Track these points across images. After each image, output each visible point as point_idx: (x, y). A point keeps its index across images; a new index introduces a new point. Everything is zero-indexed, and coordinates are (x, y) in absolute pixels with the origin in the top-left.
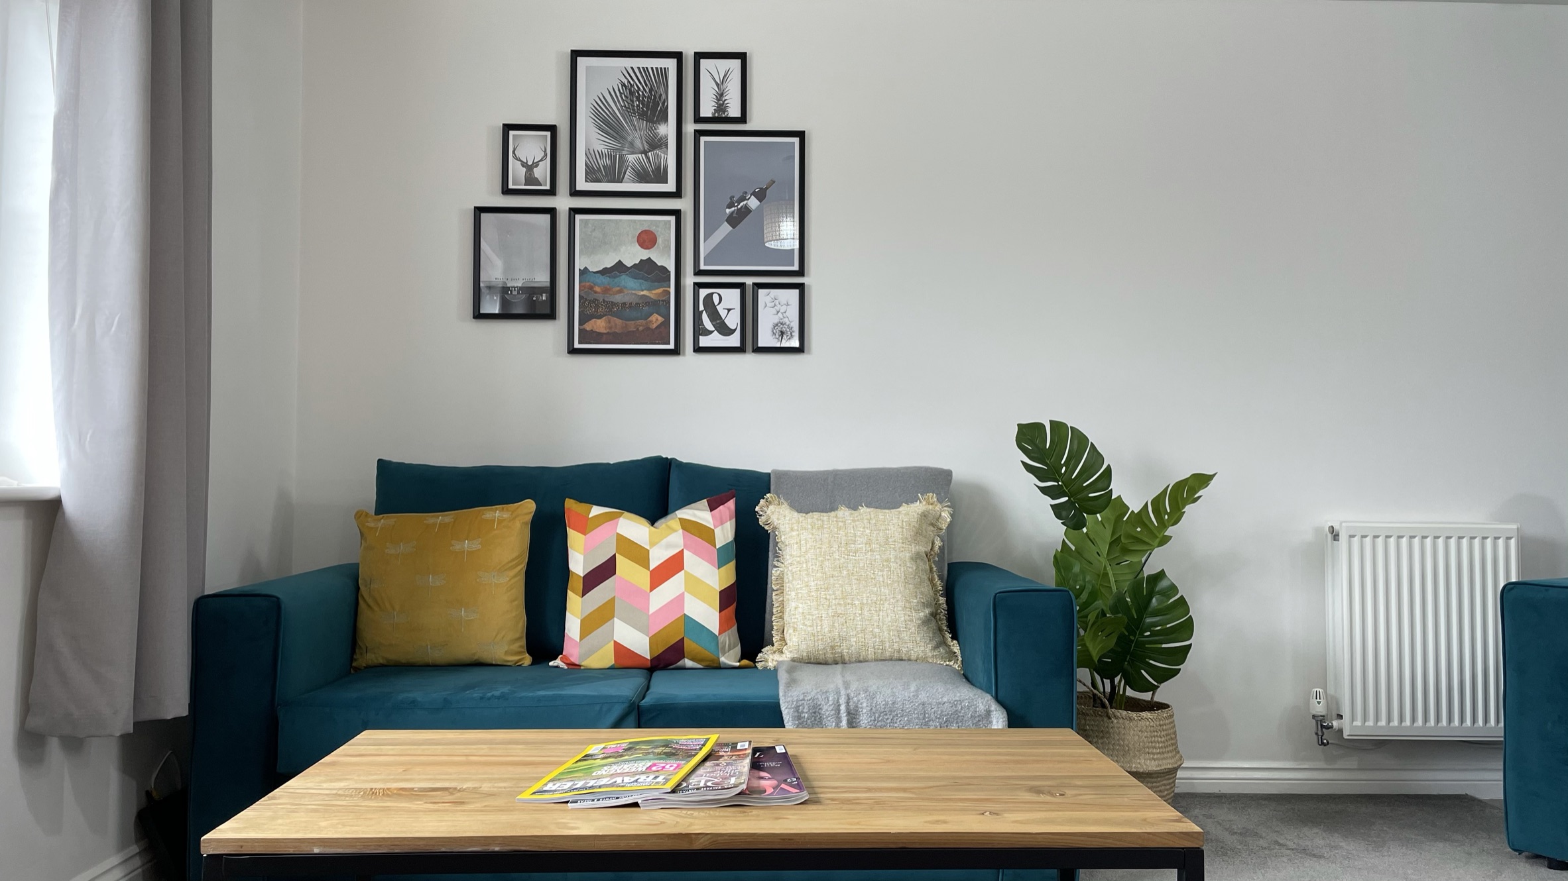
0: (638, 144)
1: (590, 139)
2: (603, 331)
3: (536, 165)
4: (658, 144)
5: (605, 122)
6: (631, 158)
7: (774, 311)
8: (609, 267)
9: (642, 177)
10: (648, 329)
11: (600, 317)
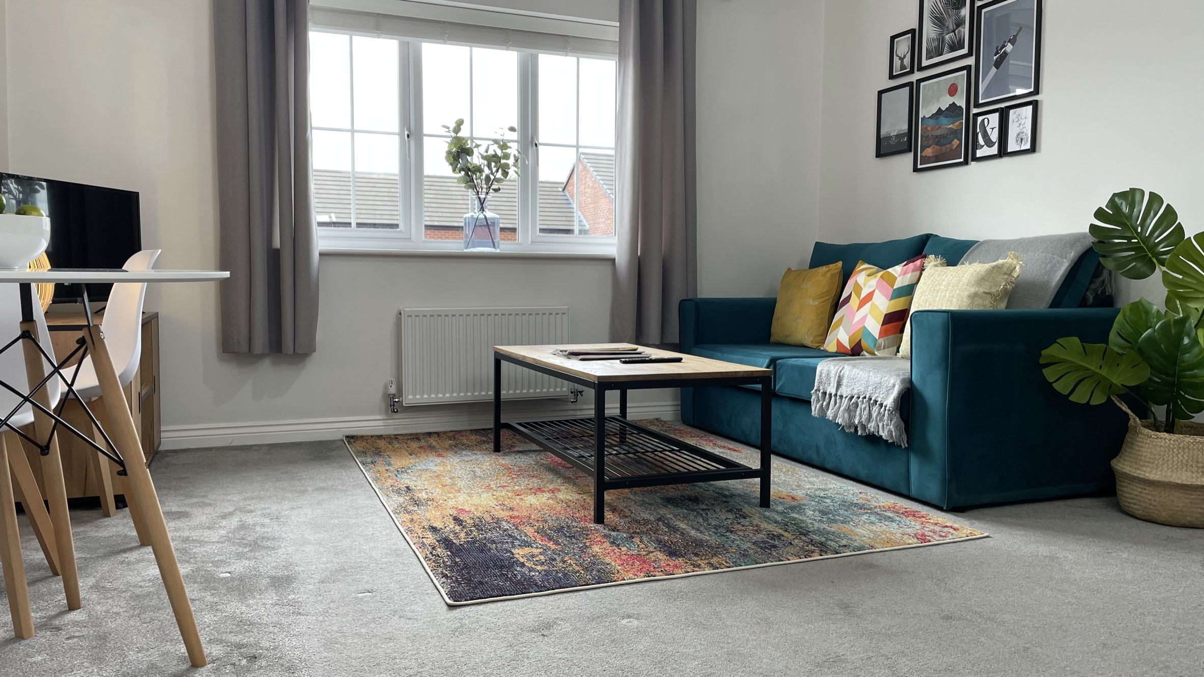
0: (951, 27)
1: (930, 31)
2: (931, 155)
3: (905, 56)
4: (959, 23)
5: (936, 18)
6: (947, 37)
7: (1017, 124)
8: (934, 113)
9: (953, 48)
10: (952, 150)
11: (929, 147)
